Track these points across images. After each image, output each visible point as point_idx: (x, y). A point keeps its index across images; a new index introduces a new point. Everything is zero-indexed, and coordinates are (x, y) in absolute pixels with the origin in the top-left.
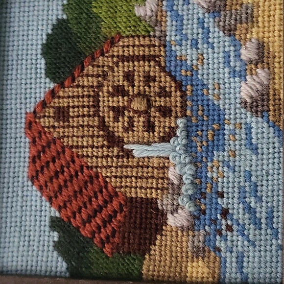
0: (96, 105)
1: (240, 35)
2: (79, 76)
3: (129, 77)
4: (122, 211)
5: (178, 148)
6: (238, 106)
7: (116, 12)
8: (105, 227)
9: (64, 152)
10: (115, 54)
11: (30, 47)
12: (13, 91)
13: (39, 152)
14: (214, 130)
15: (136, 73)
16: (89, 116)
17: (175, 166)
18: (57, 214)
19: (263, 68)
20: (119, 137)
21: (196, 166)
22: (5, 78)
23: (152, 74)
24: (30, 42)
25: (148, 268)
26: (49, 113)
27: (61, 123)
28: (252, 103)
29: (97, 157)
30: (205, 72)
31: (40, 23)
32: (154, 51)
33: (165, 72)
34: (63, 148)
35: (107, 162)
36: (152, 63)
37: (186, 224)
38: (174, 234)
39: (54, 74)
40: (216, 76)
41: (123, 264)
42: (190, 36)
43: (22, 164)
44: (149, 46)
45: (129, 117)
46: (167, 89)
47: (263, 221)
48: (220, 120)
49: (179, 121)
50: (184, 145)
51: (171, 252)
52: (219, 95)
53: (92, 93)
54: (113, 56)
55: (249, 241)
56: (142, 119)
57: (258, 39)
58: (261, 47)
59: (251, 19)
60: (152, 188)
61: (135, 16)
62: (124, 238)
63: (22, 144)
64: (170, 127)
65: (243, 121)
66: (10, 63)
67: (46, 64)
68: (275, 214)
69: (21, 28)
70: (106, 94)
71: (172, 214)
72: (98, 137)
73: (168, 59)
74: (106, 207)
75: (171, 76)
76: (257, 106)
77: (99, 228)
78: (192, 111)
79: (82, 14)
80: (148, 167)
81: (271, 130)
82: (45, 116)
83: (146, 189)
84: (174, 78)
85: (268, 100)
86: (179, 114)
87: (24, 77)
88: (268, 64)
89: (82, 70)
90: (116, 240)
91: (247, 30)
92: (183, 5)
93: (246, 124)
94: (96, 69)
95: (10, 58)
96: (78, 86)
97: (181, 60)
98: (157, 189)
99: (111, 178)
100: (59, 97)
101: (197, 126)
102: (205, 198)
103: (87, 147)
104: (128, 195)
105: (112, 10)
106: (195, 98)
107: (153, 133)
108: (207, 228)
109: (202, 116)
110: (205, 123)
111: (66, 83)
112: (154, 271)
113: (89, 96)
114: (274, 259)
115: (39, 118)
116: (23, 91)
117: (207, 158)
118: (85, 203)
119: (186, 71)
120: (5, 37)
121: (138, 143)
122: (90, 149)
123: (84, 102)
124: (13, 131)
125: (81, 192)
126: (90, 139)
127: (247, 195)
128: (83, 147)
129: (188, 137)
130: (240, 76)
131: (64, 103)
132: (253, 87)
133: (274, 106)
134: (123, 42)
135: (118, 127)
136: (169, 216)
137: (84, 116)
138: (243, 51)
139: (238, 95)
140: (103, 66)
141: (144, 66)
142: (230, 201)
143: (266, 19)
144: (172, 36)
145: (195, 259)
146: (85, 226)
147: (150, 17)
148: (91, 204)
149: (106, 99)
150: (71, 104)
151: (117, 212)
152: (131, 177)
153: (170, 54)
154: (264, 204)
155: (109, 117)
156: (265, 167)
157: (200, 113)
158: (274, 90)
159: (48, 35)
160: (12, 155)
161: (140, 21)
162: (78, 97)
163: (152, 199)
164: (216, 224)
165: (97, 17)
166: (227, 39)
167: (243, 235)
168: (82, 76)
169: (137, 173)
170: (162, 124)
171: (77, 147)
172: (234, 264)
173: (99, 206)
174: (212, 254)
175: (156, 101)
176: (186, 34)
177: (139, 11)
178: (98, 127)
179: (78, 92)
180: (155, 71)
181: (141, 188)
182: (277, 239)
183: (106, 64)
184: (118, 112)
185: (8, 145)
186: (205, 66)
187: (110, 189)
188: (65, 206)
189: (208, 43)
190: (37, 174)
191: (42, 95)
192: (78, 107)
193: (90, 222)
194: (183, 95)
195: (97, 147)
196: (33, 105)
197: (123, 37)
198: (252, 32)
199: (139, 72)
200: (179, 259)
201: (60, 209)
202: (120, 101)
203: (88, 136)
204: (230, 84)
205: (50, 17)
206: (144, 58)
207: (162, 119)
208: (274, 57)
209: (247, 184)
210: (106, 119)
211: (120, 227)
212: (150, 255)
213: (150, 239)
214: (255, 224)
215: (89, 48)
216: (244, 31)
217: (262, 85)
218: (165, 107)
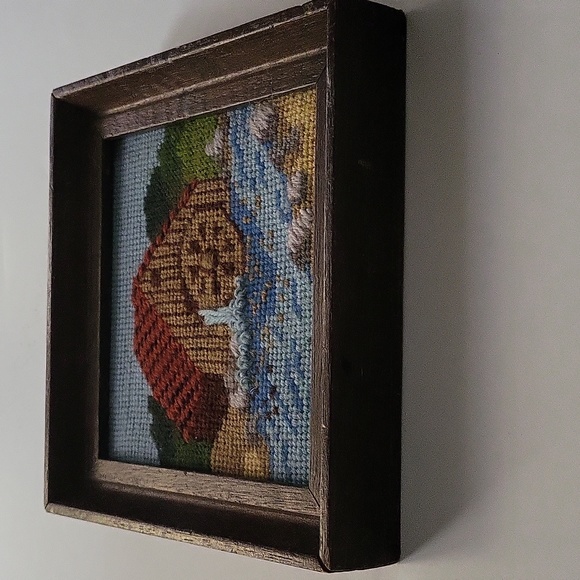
0: (179, 266)
1: (287, 169)
2: (167, 233)
3: (202, 229)
4: (197, 389)
5: (234, 313)
6: (287, 257)
7: (193, 154)
8: (184, 408)
9: (157, 321)
10: (192, 203)
11: (136, 202)
12: (125, 254)
14: (266, 290)
15: (207, 225)
16: (174, 278)
17: (234, 335)
18: (152, 393)
19: (305, 208)
20: (195, 301)
21: (251, 334)
23: (219, 224)
24: (136, 197)
25: (215, 457)
26: (148, 277)
27: (156, 288)
28: (297, 254)
29: (180, 327)
30: (262, 217)
32: (222, 196)
33: (230, 220)
34: (157, 316)
35: (187, 332)
36: (220, 212)
37: (242, 405)
40: (270, 222)
41: (197, 453)
42: (249, 175)
44: (217, 191)
45: (202, 278)
46: (232, 242)
47: (305, 402)
48: (272, 277)
50: (240, 310)
51: (233, 439)
52: (272, 246)
53: (176, 252)
54: (191, 206)
55: (292, 427)
56: (211, 279)
57: (302, 173)
58: (304, 181)
59: (297, 146)
60: (219, 362)
61: (207, 156)
62: (197, 421)
63: (131, 314)
65: (291, 277)
66: (123, 222)
67: (146, 221)
69: (130, 182)
70: (186, 252)
71: (233, 393)
72: (180, 302)
73: (232, 205)
74: (186, 385)
75: (235, 225)
76: (301, 257)
77: (179, 409)
78: (250, 267)
80: (216, 337)
82: (145, 281)
83: (214, 364)
84: (237, 228)
85: (310, 248)
88: (310, 202)
89: (169, 225)
90: (192, 423)
92: (244, 138)
93: (293, 280)
94: (178, 223)
96: (166, 244)
97: (243, 205)
98: (222, 363)
99: (189, 351)
100: (154, 258)
101: (254, 285)
102: (258, 374)
103: (172, 315)
104: (204, 371)
106: (253, 251)
107: (219, 296)
108: (259, 410)
109: (258, 272)
110: (260, 281)
111: (158, 242)
112: (220, 461)
113: (174, 255)
115: (141, 283)
116: (131, 253)
117: (260, 325)
118: (170, 381)
119: (247, 218)
121: (207, 307)
122: (174, 318)
123: (170, 262)
124: (125, 299)
125: (168, 367)
126: (174, 305)
127: (292, 369)
129: (244, 298)
130: (288, 221)
131: (157, 264)
132: (297, 234)
134: (198, 189)
135: (195, 291)
136: (231, 396)
137: (170, 279)
138: (289, 189)
139: (287, 244)
140: (184, 220)
141: (213, 216)
142: (278, 376)
145: (251, 449)
146: (170, 407)
147: (218, 156)
148: (175, 381)
149: (186, 257)
150: (162, 266)
151: (194, 391)
153: (234, 199)
154: (306, 381)
156: (307, 333)
157: (256, 268)
159: (147, 187)
160: (124, 326)
161: (211, 162)
162: (166, 256)
163: (220, 375)
164: (267, 406)
165: (180, 161)
166: (277, 174)
167: (287, 419)
169: (208, 344)
170: (226, 285)
171: (166, 315)
172: (280, 456)
173: (181, 383)
174: (264, 442)
175: (222, 257)
176: (246, 173)
177: (209, 151)
178: (180, 291)
179: (166, 251)
180: (221, 221)
181: (211, 362)
183: (186, 216)
184: (194, 272)
186: (262, 211)
187: (189, 363)
188: (157, 384)
189: (263, 181)
190: (139, 348)
191: (144, 257)
192: (167, 268)
193: (173, 402)
194: (244, 248)
195: (179, 315)
196: (137, 268)
197: (198, 183)
198: (296, 164)
199: (209, 223)
200: (238, 447)
201: (153, 387)
202: (196, 259)
203: (173, 302)
204: (281, 230)
205: (149, 167)
206: (213, 206)
207: (226, 279)
209: (292, 356)
210: (187, 281)
211: (195, 409)
212: (217, 442)
214: (297, 405)
216: (290, 164)
217: (305, 230)
218: (229, 263)
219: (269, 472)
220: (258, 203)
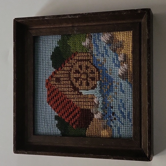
0: (70, 77)
1: (118, 52)
2: (63, 67)
3: (80, 67)
4: (79, 113)
5: (97, 92)
6: (118, 77)
7: (76, 44)
8: (73, 119)
9: (59, 93)
10: (76, 59)
12: (41, 72)
13: (50, 93)
14: (109, 85)
15: (83, 66)
16: (67, 80)
17: (96, 98)
18: (57, 115)
19: (126, 64)
20: (77, 87)
21: (104, 97)
22: (38, 67)
23: (88, 66)
24: (46, 55)
25: (88, 132)
26: (54, 80)
27: (58, 83)
28: (122, 76)
29: (70, 95)
30: (106, 65)
31: (50, 48)
32: (89, 58)
33: (93, 65)
35: (74, 96)
36: (88, 62)
37: (100, 117)
38: (96, 121)
39: (55, 66)
40: (110, 66)
41: (79, 131)
42: (101, 53)
43: (45, 97)
44: (87, 56)
45: (81, 81)
46: (94, 71)
47: (126, 116)
48: (111, 82)
49: (97, 82)
50: (99, 91)
51: (96, 127)
52: (111, 73)
53: (68, 73)
54: (75, 60)
55: (121, 123)
56: (85, 81)
57: (124, 53)
58: (125, 56)
59: (122, 46)
61: (82, 45)
62: (80, 122)
63: (45, 91)
64: (95, 84)
66: (40, 62)
67: (52, 62)
68: (130, 114)
69: (43, 50)
72: (70, 88)
74: (74, 112)
75: (95, 66)
76: (124, 77)
77: (71, 119)
78: (102, 79)
79: (64, 45)
80: (87, 98)
81: (129, 85)
82: (52, 81)
83: (87, 106)
84: (96, 67)
85: (128, 75)
86: (98, 80)
87: (45, 67)
88: (128, 62)
89: (65, 64)
90: (77, 123)
91: (120, 50)
92: (98, 42)
93: (120, 83)
94: (69, 64)
95: (40, 60)
96: (63, 70)
97: (98, 61)
98: (91, 105)
99: (75, 102)
100: (57, 74)
101: (104, 84)
102: (107, 109)
103: (67, 91)
104: (81, 108)
105: (74, 44)
106: (103, 74)
107: (89, 86)
108: (107, 119)
109: (106, 80)
110: (106, 83)
111: (59, 69)
112: (90, 134)
114: (130, 129)
115: (50, 81)
116: (45, 72)
117: (107, 95)
118: (66, 111)
119: (100, 65)
120: (38, 53)
121: (84, 90)
122: (68, 92)
123: (65, 76)
124: (42, 86)
125: (65, 107)
127: (121, 107)
128: (65, 91)
129: (101, 87)
130: (118, 67)
131: (58, 76)
132: (122, 70)
133: (130, 77)
134: (78, 55)
135: (77, 84)
136: (95, 115)
137: (65, 80)
138: (119, 58)
139: (117, 73)
140: (72, 63)
141: (85, 63)
142: (115, 109)
143: (127, 46)
144: (95, 53)
145: (104, 130)
146: (66, 118)
147: (87, 46)
148: (68, 111)
149: (73, 74)
150: (61, 76)
151: (77, 114)
152: (82, 102)
153: (94, 59)
154: (126, 111)
156: (127, 98)
158: (130, 71)
159: (52, 52)
160: (41, 94)
161: (84, 47)
162: (63, 74)
163: (89, 109)
164: (111, 118)
165: (69, 46)
166: (113, 53)
167: (120, 121)
168: (65, 67)
169: (84, 100)
171: (63, 91)
172: (117, 131)
173: (71, 111)
174: (110, 127)
175: (90, 75)
176: (100, 52)
177: (83, 44)
178: (70, 84)
179: (63, 72)
180: (89, 65)
181: (85, 105)
182: (131, 123)
183: (73, 62)
184: (77, 79)
185: (40, 91)
186: (106, 63)
187: (75, 106)
188: (60, 112)
189: (107, 55)
190: (50, 101)
191: (51, 73)
192: (63, 77)
193: (68, 117)
194: (99, 73)
195: (70, 91)
196: (48, 77)
197: (78, 53)
198: (122, 51)
199: (84, 65)
200: (98, 129)
201: (58, 113)
202: (78, 75)
203: (67, 88)
204: (115, 69)
206: (85, 60)
207: (92, 82)
208: (130, 60)
209: (121, 104)
210: (73, 82)
211: (78, 119)
212: (89, 128)
213: (89, 123)
214: (124, 117)
215: (67, 57)
216: (119, 51)
217: (126, 69)
218: (93, 77)
219: (112, 136)
220: (105, 60)
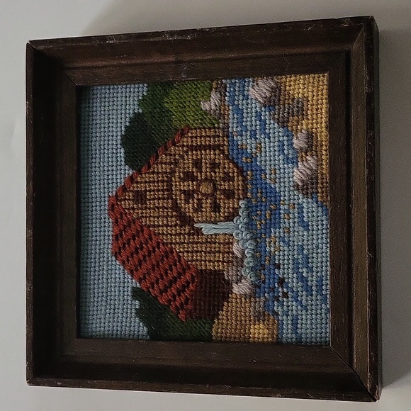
0: (170, 190)
1: (292, 127)
2: (154, 164)
3: (197, 164)
4: (193, 281)
5: (240, 226)
6: (292, 188)
7: (185, 107)
8: (179, 295)
9: (142, 231)
10: (185, 144)
11: (111, 138)
12: (97, 178)
13: (121, 231)
14: (271, 210)
15: (203, 161)
16: (164, 199)
17: (238, 241)
18: (138, 285)
19: (312, 156)
20: (190, 216)
21: (256, 241)
22: (90, 165)
23: (217, 161)
24: (110, 134)
25: (217, 330)
26: (129, 196)
27: (140, 205)
28: (303, 186)
29: (171, 235)
30: (263, 159)
31: (119, 116)
32: (219, 141)
33: (229, 159)
34: (142, 227)
35: (180, 239)
36: (217, 152)
37: (248, 291)
38: (238, 300)
39: (133, 162)
40: (272, 162)
41: (195, 328)
42: (249, 128)
43: (106, 241)
44: (214, 137)
45: (198, 199)
46: (231, 174)
47: (314, 288)
48: (276, 201)
49: (241, 202)
50: (245, 224)
51: (237, 316)
52: (275, 179)
53: (166, 179)
54: (183, 146)
55: (302, 306)
56: (209, 201)
57: (307, 130)
58: (310, 136)
59: (301, 112)
60: (219, 261)
61: (202, 110)
62: (195, 305)
63: (106, 224)
64: (233, 208)
65: (296, 202)
66: (94, 152)
67: (125, 153)
68: (324, 282)
69: (102, 121)
70: (178, 179)
71: (237, 283)
72: (172, 217)
73: (231, 148)
74: (180, 278)
75: (234, 163)
76: (308, 189)
77: (174, 296)
78: (252, 194)
79: (155, 108)
80: (215, 243)
81: (320, 209)
82: (125, 199)
83: (214, 263)
84: (236, 165)
85: (317, 183)
86: (241, 197)
87: (106, 164)
88: (316, 152)
89: (157, 157)
90: (189, 307)
91: (298, 122)
92: (243, 100)
93: (299, 204)
94: (168, 157)
95: (94, 148)
96: (153, 173)
97: (242, 149)
98: (223, 262)
99: (183, 253)
100: (137, 182)
101: (257, 206)
102: (264, 270)
103: (162, 226)
104: (199, 268)
105: (181, 105)
106: (254, 182)
107: (219, 213)
108: (266, 295)
109: (261, 197)
110: (263, 204)
111: (143, 170)
112: (222, 333)
113: (163, 181)
114: (324, 321)
115: (121, 201)
116: (106, 177)
117: (265, 235)
118: (161, 275)
119: (247, 158)
120: (88, 129)
121: (206, 222)
122: (165, 228)
123: (159, 186)
124: (98, 212)
125: (158, 265)
126: (165, 219)
127: (300, 266)
128: (159, 226)
129: (249, 216)
130: (293, 163)
131: (141, 187)
132: (304, 172)
133: (322, 188)
134: (192, 133)
135: (189, 209)
136: (234, 285)
137: (159, 199)
138: (295, 141)
139: (291, 179)
140: (175, 155)
141: (210, 154)
142: (286, 271)
143: (315, 112)
144: (234, 128)
145: (257, 323)
146: (162, 295)
147: (215, 111)
148: (167, 275)
149: (178, 183)
150: (148, 189)
151: (189, 282)
152: (201, 252)
153: (233, 143)
154: (314, 274)
155: (181, 200)
156: (315, 242)
157: (259, 195)
158: (322, 174)
159: (126, 127)
160: (98, 234)
161: (206, 115)
162: (154, 182)
163: (219, 270)
164: (274, 292)
165: (168, 111)
166: (281, 130)
167: (297, 301)
168: (157, 164)
169: (206, 248)
170: (226, 205)
171: (154, 226)
172: (290, 326)
173: (174, 277)
174: (272, 317)
175: (221, 185)
176: (246, 126)
177: (205, 106)
178: (172, 208)
179: (153, 177)
180: (219, 159)
181: (210, 261)
182: (326, 304)
183: (177, 152)
184: (189, 195)
185: (94, 225)
186: (263, 154)
187: (183, 262)
188: (145, 278)
189: (265, 133)
190: (120, 251)
191: (123, 181)
192: (154, 191)
193: (166, 291)
194: (245, 180)
196: (114, 189)
197: (192, 129)
198: (302, 124)
199: (206, 159)
200: (243, 322)
201: (140, 281)
202: (190, 186)
203: (163, 217)
205: (128, 111)
206: (210, 147)
207: (226, 201)
208: (322, 146)
209: (300, 257)
210: (179, 201)
211: (192, 296)
212: (219, 319)
213: (219, 306)
214: (307, 291)
215: (163, 138)
216: (295, 123)
217: (311, 170)
218: (229, 190)
219: (278, 338)
220: (259, 147)
